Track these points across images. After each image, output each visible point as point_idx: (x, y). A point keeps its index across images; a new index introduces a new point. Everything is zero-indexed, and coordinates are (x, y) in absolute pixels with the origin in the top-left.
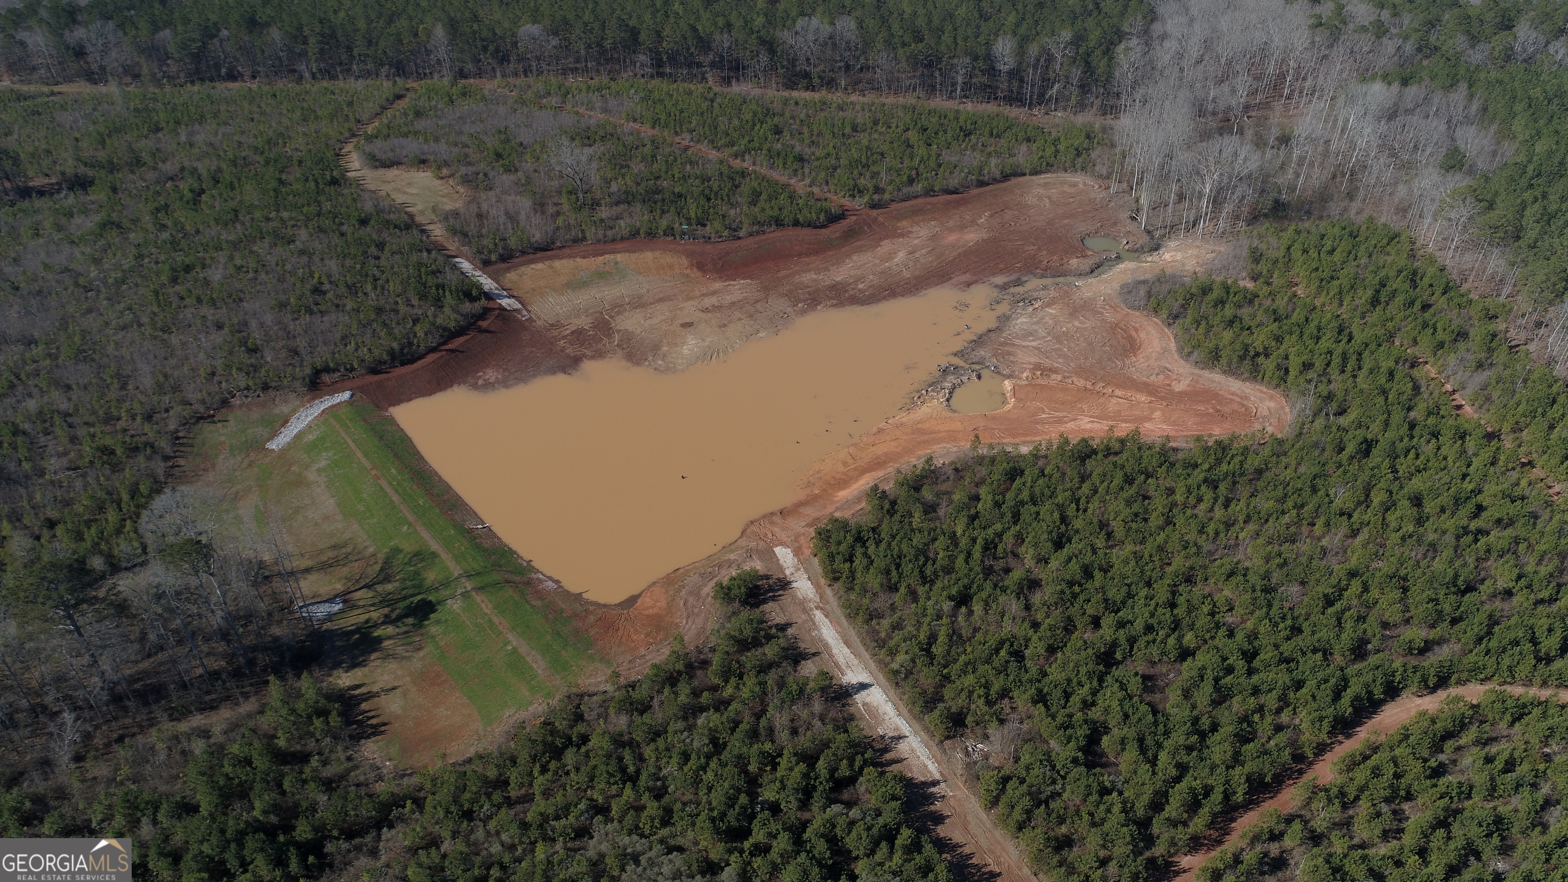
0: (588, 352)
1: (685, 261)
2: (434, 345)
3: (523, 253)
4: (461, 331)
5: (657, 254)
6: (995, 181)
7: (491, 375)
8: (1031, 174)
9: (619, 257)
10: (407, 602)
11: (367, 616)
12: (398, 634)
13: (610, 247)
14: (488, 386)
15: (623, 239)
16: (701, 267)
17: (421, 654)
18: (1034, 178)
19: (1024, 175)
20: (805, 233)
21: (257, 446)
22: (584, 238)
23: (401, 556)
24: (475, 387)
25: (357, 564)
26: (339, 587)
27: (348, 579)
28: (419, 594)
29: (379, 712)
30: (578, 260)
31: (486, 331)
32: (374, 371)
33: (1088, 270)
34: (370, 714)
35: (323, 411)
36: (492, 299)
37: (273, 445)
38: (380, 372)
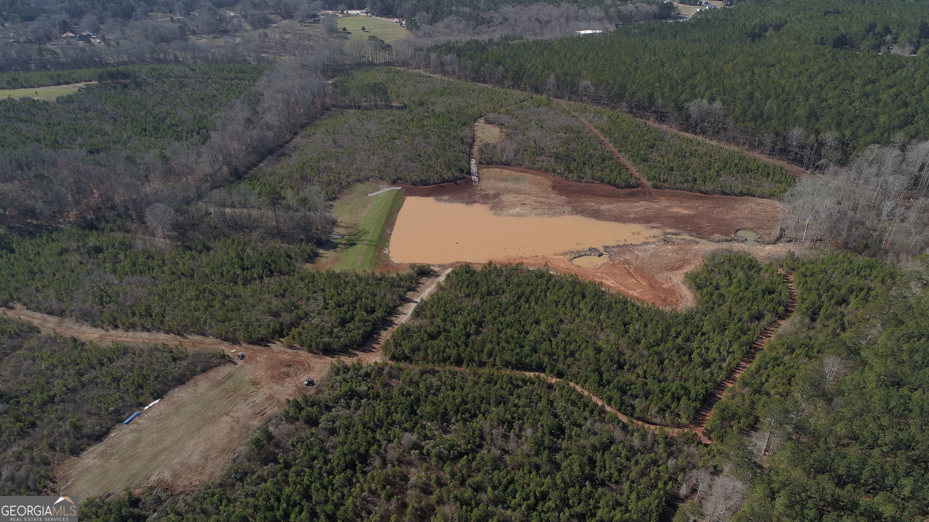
0: (481, 201)
2: (437, 182)
3: (497, 164)
4: (449, 181)
6: (735, 195)
7: (446, 197)
8: (758, 197)
9: (528, 175)
13: (529, 171)
14: (441, 200)
15: (535, 169)
16: (554, 188)
18: (758, 199)
19: (755, 196)
20: (610, 188)
21: (366, 194)
22: (522, 165)
24: (437, 199)
31: (457, 184)
32: (414, 184)
33: (717, 240)
35: (390, 190)
36: (470, 175)
37: (369, 195)
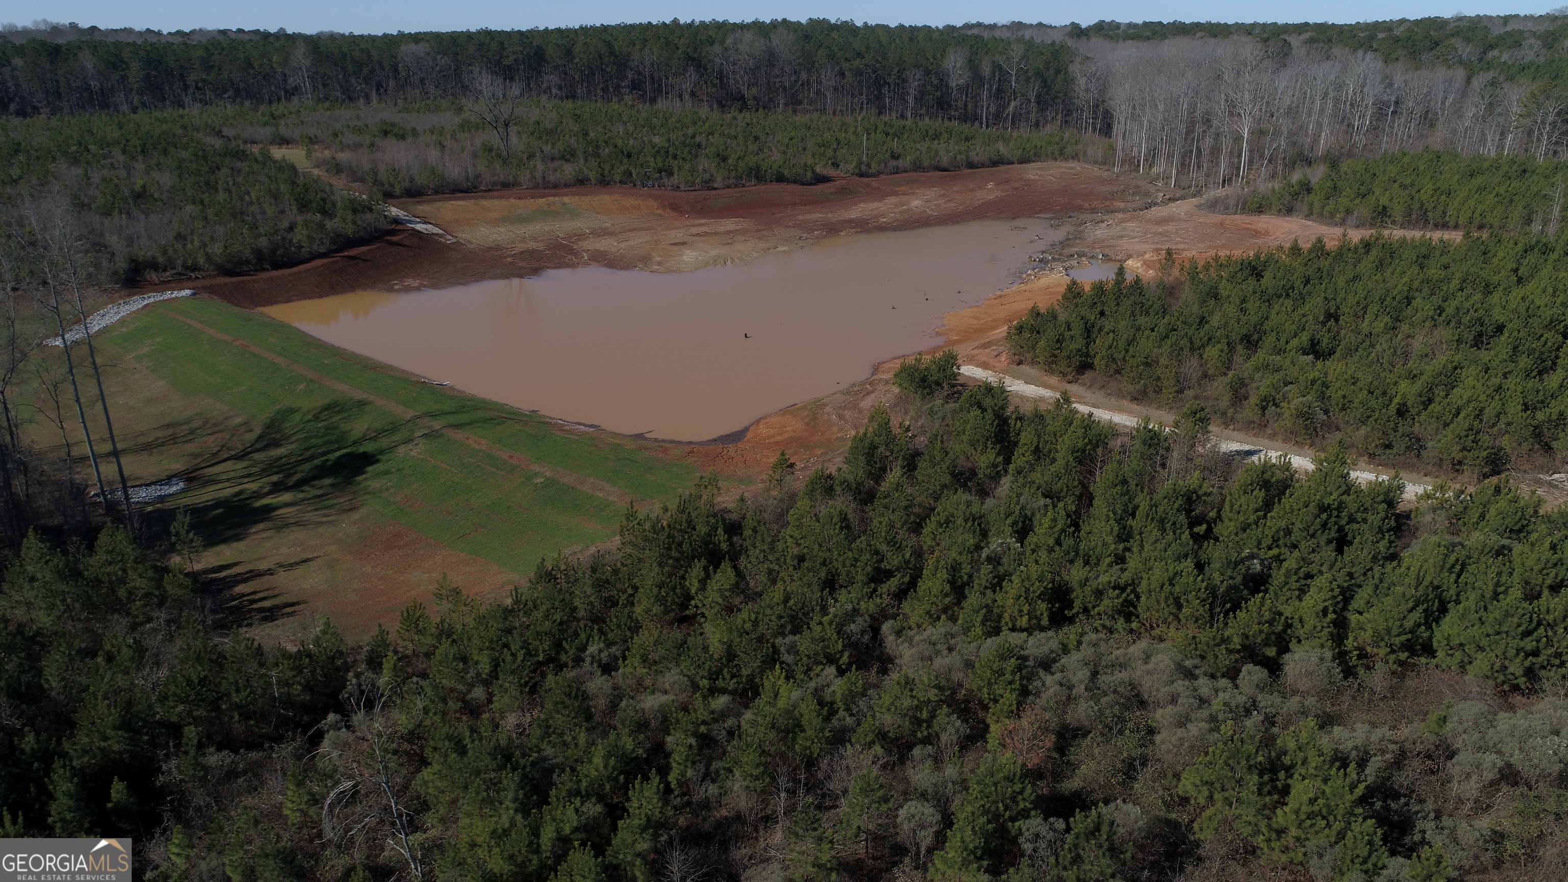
0: (549, 265)
1: (655, 204)
2: (323, 250)
3: (437, 192)
4: (360, 241)
5: (616, 197)
6: (986, 165)
7: (411, 281)
9: (566, 199)
10: (317, 462)
11: (237, 489)
12: (304, 500)
13: (553, 191)
14: (408, 289)
15: (566, 186)
16: (675, 207)
17: (356, 516)
20: (796, 187)
22: (517, 183)
23: (297, 417)
24: (389, 291)
25: (212, 438)
26: (178, 466)
27: (195, 456)
28: (339, 449)
29: (277, 592)
30: (512, 200)
32: (231, 272)
34: (257, 597)
35: (147, 305)
36: (401, 223)
37: (56, 343)
38: (239, 274)
